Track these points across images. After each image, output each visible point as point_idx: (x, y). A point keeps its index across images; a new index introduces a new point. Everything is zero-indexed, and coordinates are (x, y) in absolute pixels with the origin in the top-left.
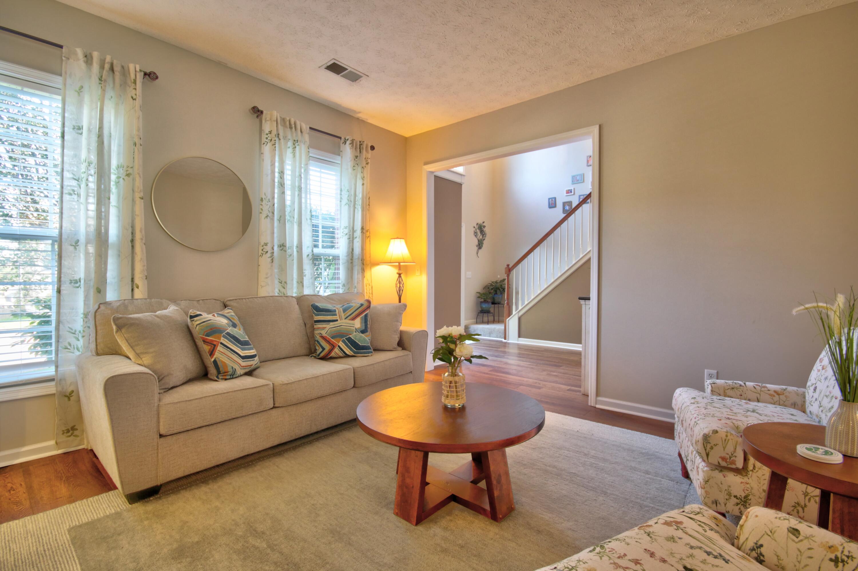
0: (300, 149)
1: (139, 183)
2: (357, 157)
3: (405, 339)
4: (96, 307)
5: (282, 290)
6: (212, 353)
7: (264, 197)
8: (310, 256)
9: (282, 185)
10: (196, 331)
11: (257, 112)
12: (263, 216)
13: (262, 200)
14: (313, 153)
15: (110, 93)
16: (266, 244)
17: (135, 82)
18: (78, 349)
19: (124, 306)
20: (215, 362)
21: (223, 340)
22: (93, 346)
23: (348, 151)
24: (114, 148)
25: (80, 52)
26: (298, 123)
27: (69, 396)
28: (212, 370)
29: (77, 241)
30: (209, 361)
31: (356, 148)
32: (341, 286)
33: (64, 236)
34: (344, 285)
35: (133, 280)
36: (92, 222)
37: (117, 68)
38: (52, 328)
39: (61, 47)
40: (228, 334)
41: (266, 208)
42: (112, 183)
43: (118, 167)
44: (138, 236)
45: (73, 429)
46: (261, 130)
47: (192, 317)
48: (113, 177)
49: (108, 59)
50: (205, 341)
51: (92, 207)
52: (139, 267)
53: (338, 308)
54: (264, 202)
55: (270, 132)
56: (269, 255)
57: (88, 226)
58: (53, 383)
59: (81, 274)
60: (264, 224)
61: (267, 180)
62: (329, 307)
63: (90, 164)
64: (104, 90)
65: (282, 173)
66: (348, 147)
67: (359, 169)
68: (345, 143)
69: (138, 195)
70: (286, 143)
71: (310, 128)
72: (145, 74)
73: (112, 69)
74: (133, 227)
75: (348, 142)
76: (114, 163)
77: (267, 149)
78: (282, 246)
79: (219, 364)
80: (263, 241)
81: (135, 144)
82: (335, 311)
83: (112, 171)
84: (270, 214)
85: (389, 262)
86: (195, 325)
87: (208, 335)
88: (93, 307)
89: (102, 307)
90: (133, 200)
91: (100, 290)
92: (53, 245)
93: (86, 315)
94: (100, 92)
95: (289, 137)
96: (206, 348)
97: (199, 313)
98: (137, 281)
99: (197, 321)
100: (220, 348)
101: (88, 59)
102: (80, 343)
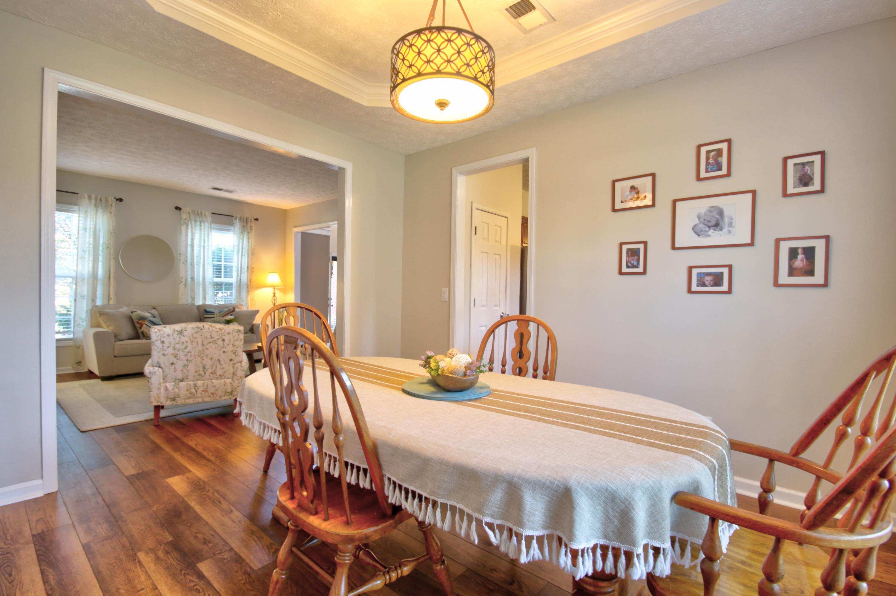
0: (205, 227)
1: (112, 251)
2: (244, 226)
3: (255, 328)
4: (91, 307)
5: (192, 302)
6: (141, 328)
7: (182, 253)
8: (212, 283)
9: (192, 246)
10: (134, 318)
11: (178, 208)
12: (181, 262)
13: (181, 254)
14: (213, 226)
15: (100, 211)
16: (182, 278)
17: (111, 205)
18: (83, 326)
19: (103, 306)
20: (142, 332)
21: (146, 323)
22: (90, 324)
23: (238, 224)
24: (101, 235)
25: (86, 196)
26: (203, 212)
27: (78, 347)
28: (141, 335)
29: (84, 278)
30: (140, 331)
31: (243, 221)
32: (233, 300)
33: (78, 276)
34: (234, 300)
35: (109, 296)
36: (91, 269)
37: (103, 199)
38: (72, 317)
39: (77, 194)
40: (150, 320)
41: (182, 258)
42: (100, 251)
43: (103, 243)
44: (112, 275)
45: (80, 362)
46: (181, 218)
47: (132, 312)
48: (101, 248)
49: (99, 197)
50: (138, 323)
51: (91, 263)
52: (112, 290)
53: (216, 311)
54: (182, 256)
55: (186, 219)
56: (184, 283)
57: (89, 272)
58: (72, 341)
59: (85, 293)
60: (182, 267)
61: (183, 244)
62: (212, 310)
63: (90, 244)
64: (97, 211)
65: (192, 240)
66: (237, 221)
67: (245, 233)
68: (236, 219)
69: (112, 257)
70: (195, 224)
71: (212, 213)
72: (117, 200)
73: (101, 200)
74: (109, 271)
75: (238, 219)
76: (101, 241)
77: (184, 228)
78: (193, 278)
79: (144, 333)
80: (181, 275)
81: (111, 233)
82: (214, 313)
83: (100, 246)
84: (185, 262)
85: (270, 286)
86: (134, 316)
87: (139, 320)
88: (90, 307)
89: (94, 308)
90: (110, 258)
91: (94, 300)
92: (73, 280)
93: (87, 311)
94: (95, 211)
95: (198, 219)
96: (138, 326)
97: (136, 310)
98: (111, 296)
99: (135, 314)
100: (144, 326)
101: (90, 198)
102: (84, 324)
